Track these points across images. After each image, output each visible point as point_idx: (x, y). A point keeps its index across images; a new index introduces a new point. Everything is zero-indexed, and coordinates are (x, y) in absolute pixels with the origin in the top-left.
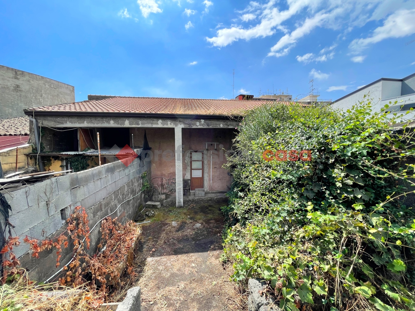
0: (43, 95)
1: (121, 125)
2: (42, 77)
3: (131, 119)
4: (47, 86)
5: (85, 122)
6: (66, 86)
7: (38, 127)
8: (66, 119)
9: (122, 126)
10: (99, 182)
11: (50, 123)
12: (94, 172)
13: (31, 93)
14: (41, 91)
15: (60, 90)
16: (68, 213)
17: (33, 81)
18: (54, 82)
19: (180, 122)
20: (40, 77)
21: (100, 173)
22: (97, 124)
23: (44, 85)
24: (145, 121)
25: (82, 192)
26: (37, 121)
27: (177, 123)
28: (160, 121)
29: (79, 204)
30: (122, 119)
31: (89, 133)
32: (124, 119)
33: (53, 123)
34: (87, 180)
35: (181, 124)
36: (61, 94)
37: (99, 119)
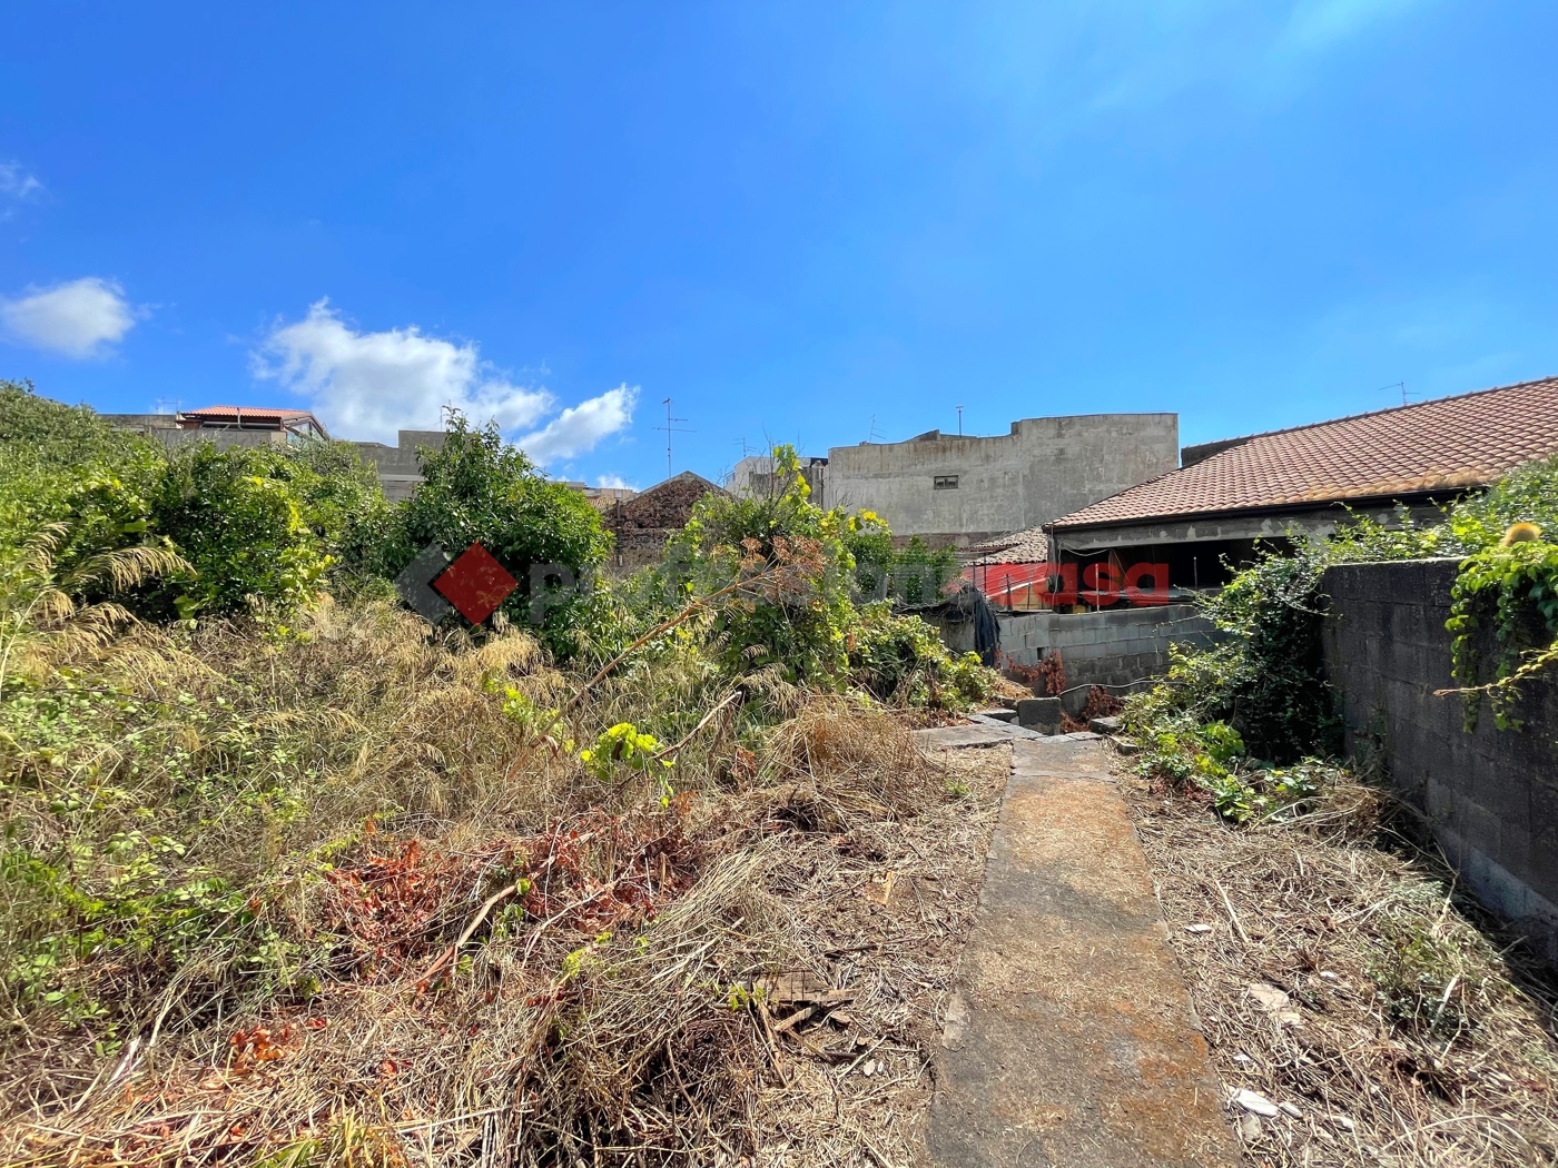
0: (1106, 457)
1: (1179, 537)
2: (1104, 415)
3: (1200, 525)
4: (1114, 434)
5: (1120, 537)
6: (1157, 419)
7: (1057, 551)
8: (1091, 535)
9: (1183, 541)
10: (1092, 633)
11: (1070, 544)
12: (1084, 618)
13: (1082, 461)
14: (1101, 450)
15: (1142, 434)
16: (1045, 653)
17: (1087, 431)
18: (1128, 419)
19: (1323, 518)
20: (1101, 418)
21: (1094, 621)
22: (1138, 539)
23: (1107, 435)
24: (1229, 526)
25: (1064, 638)
26: (1056, 542)
27: (1313, 522)
28: (1267, 522)
29: (1059, 651)
30: (1181, 525)
31: (1129, 556)
32: (1187, 525)
33: (1075, 543)
34: (1071, 626)
35: (1325, 525)
36: (1144, 444)
37: (1141, 529)
